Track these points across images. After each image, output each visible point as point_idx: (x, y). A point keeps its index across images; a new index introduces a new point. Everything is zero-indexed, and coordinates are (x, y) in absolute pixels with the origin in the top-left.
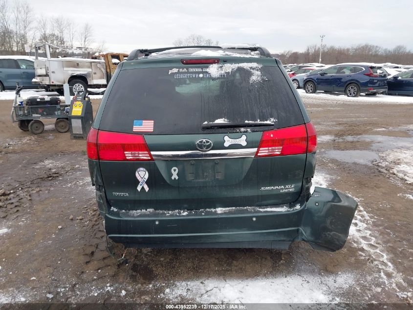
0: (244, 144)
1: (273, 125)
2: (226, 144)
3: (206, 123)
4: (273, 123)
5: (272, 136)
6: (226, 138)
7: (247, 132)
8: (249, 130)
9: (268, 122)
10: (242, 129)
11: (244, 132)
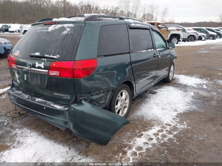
0: (43, 67)
1: (57, 59)
2: (37, 66)
3: (32, 54)
4: (57, 58)
5: (54, 65)
6: (37, 63)
7: (45, 61)
8: (46, 60)
9: (55, 57)
10: (43, 59)
11: (44, 61)
